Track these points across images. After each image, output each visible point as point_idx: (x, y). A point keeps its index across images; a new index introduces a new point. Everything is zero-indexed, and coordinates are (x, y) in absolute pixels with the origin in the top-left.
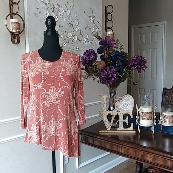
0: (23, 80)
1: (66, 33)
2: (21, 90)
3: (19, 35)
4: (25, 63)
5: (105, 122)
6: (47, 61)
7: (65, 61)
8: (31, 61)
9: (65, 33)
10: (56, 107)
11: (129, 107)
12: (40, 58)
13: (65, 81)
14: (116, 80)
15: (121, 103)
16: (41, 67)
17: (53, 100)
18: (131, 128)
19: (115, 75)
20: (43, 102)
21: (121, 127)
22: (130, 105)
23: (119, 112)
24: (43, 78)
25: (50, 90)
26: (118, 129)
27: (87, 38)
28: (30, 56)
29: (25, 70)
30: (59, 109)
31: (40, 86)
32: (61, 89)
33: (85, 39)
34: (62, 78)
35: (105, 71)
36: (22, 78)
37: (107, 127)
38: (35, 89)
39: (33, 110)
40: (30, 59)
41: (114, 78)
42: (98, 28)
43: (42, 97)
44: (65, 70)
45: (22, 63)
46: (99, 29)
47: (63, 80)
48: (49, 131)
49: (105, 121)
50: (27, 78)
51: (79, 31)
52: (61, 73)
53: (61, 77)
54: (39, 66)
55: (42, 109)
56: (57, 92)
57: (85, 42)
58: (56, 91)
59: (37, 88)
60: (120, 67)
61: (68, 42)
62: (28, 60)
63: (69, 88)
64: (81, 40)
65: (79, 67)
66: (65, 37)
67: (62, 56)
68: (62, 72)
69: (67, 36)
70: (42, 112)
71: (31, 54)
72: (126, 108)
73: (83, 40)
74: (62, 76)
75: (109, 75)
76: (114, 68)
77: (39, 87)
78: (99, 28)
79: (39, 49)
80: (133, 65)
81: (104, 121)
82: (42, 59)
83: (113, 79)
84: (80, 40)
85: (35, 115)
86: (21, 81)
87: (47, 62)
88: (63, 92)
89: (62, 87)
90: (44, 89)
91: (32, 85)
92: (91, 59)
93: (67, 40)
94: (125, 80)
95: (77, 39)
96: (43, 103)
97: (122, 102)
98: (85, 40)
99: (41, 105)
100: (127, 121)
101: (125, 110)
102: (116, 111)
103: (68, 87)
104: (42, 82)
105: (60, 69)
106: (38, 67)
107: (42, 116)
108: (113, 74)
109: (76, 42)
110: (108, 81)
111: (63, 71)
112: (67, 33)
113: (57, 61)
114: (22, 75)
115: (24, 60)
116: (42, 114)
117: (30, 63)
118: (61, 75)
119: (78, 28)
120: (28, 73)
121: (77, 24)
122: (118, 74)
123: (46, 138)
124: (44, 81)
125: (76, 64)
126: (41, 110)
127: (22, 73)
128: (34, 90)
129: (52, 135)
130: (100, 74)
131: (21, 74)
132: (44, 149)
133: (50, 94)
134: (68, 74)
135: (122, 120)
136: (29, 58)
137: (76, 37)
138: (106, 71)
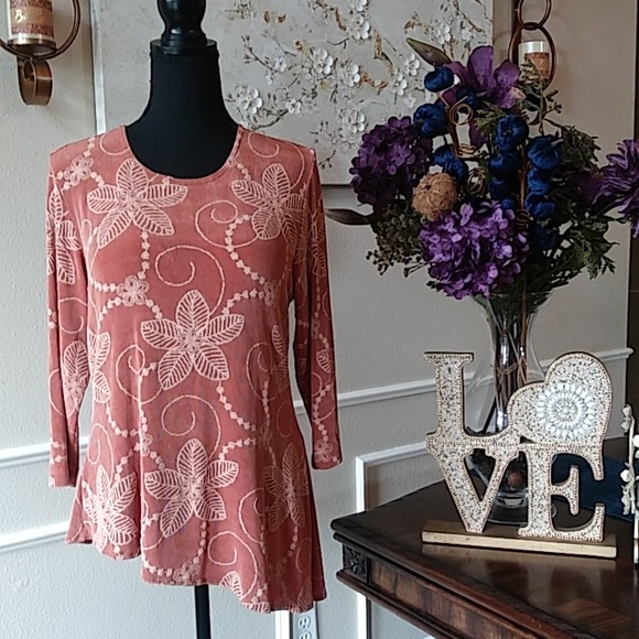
0: (59, 266)
1: (301, 49)
2: (50, 312)
3: (48, 61)
4: (66, 186)
5: (457, 491)
6: (167, 175)
7: (247, 177)
8: (93, 175)
9: (295, 52)
10: (208, 389)
11: (582, 420)
12: (134, 162)
13: (247, 270)
14: (515, 275)
15: (541, 397)
16: (135, 204)
17: (192, 357)
18: (594, 530)
19: (507, 249)
20: (147, 366)
21: (539, 522)
22: (589, 411)
23: (531, 441)
24: (145, 255)
25: (178, 310)
26: (522, 531)
27: (414, 73)
28: (87, 154)
29: (64, 219)
30: (223, 399)
31: (133, 292)
32: (230, 303)
33: (400, 79)
34: (234, 256)
35: (450, 227)
36: (54, 255)
37: (467, 519)
38: (110, 305)
39: (103, 402)
40: (86, 169)
41: (499, 268)
42: (474, 27)
43: (142, 343)
44: (246, 217)
45: (52, 188)
46: (480, 31)
47: (240, 264)
48: (175, 498)
49: (454, 484)
50: (75, 255)
51: (370, 38)
52: (229, 233)
53: (230, 248)
54: (129, 200)
55: (143, 400)
56: (211, 318)
57: (402, 93)
58: (209, 314)
59: (117, 301)
60: (539, 205)
61: (315, 94)
62: (78, 171)
63: (267, 299)
64: (384, 85)
65: (314, 205)
66: (298, 70)
67: (234, 151)
68: (232, 226)
69: (307, 65)
70: (141, 413)
71: (91, 146)
72: (571, 424)
73: (391, 84)
74: (233, 243)
75: (470, 249)
76: (499, 211)
77: (128, 294)
78: (479, 27)
79: (128, 124)
80: (607, 194)
81: (452, 486)
82: (142, 167)
83: (493, 273)
84: (378, 83)
85: (114, 424)
86: (49, 272)
87: (166, 181)
88: (239, 320)
89: (237, 297)
90: (149, 303)
91: (98, 285)
92: (392, 171)
93: (308, 82)
94: (571, 276)
95: (357, 79)
96: (146, 372)
97: (547, 393)
98: (404, 85)
99: (140, 379)
100: (570, 490)
101: (564, 434)
102: (513, 439)
103: (261, 295)
104: (142, 275)
105: (226, 210)
106: (124, 202)
107: (145, 428)
108: (495, 245)
109: (354, 92)
110: (467, 280)
111: (239, 221)
112: (306, 49)
113: (210, 177)
114: (53, 244)
115: (60, 175)
116: (144, 420)
117: (87, 185)
118: (229, 241)
119: (367, 28)
120: (81, 231)
121: (361, 9)
122: (523, 245)
123: (162, 529)
124: (152, 266)
125: (301, 191)
126: (140, 404)
127: (53, 235)
128: (105, 311)
129: (190, 515)
130: (429, 243)
131: (48, 239)
132: (153, 579)
133: (178, 326)
134: (262, 236)
135: (547, 484)
136: (82, 162)
137: (357, 70)
138: (457, 225)
